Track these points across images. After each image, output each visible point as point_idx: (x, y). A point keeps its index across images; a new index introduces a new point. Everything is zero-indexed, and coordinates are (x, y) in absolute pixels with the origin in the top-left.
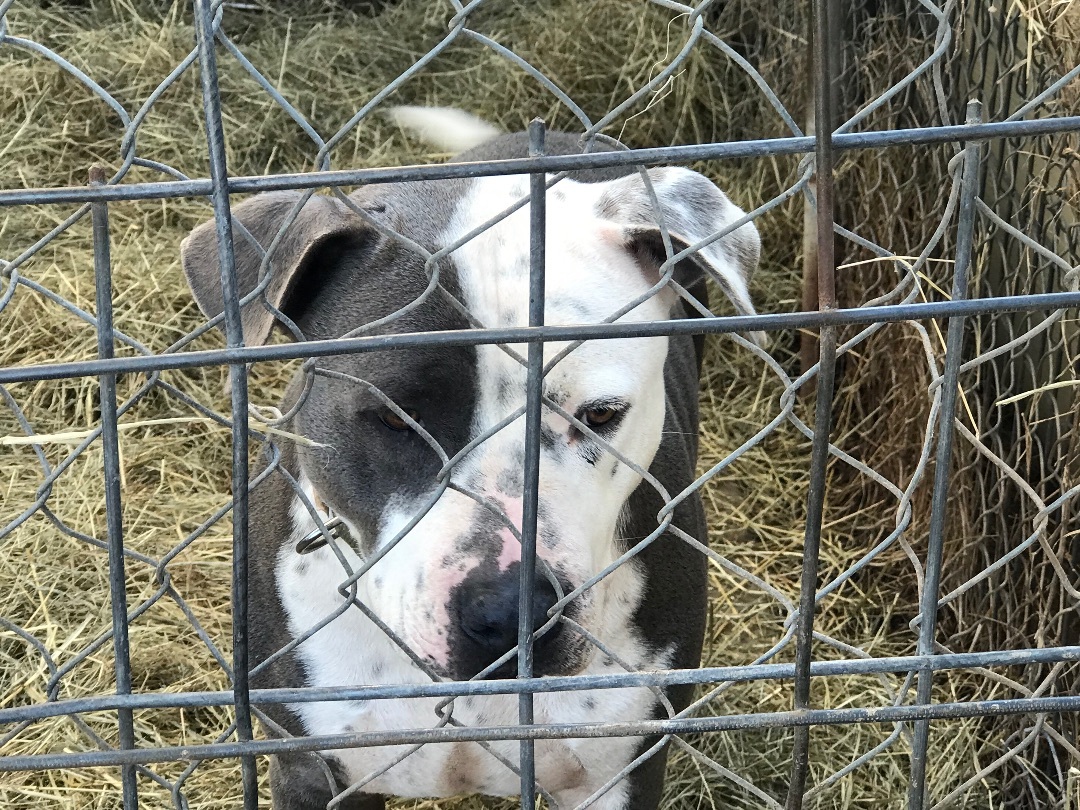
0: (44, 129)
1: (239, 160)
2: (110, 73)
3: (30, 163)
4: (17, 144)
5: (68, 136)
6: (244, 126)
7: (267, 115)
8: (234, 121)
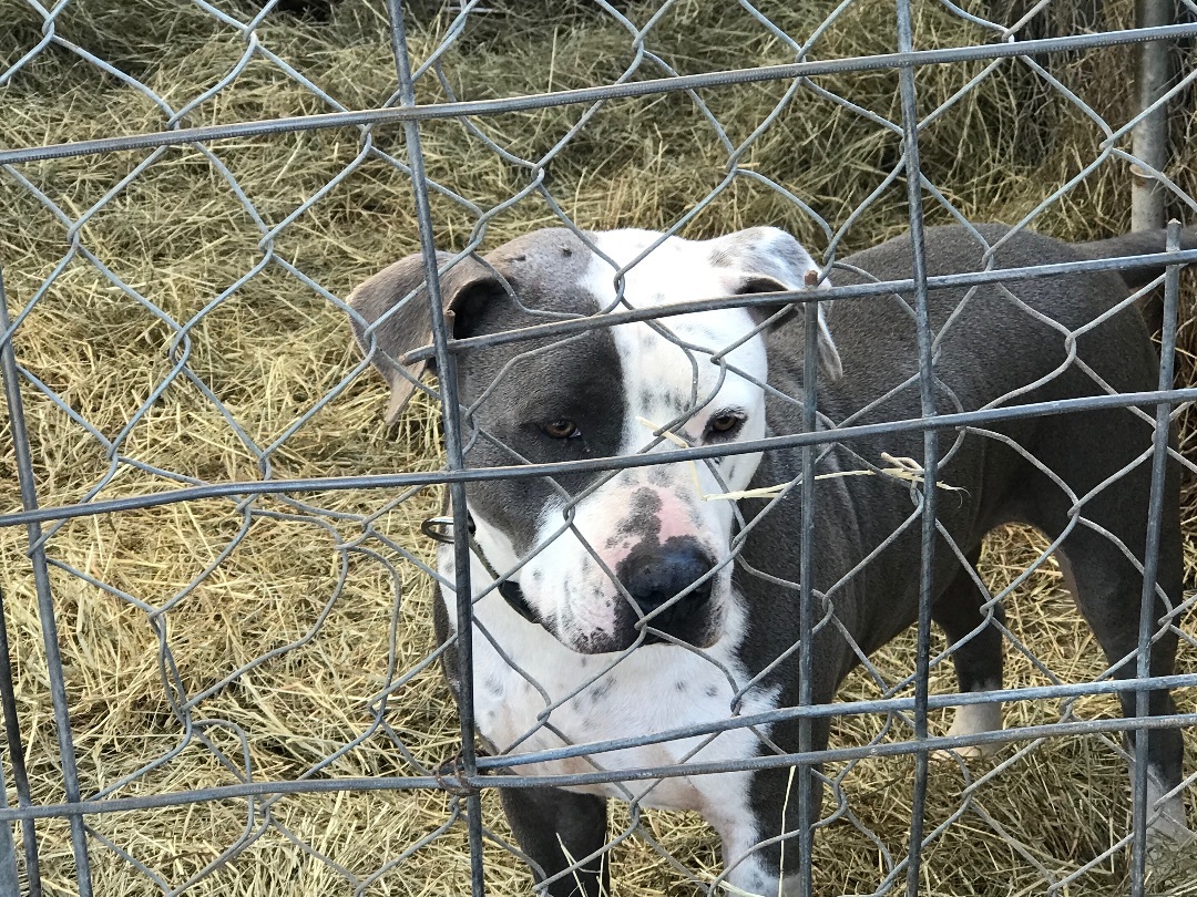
0: (316, 153)
1: (511, 176)
2: (375, 91)
4: (291, 169)
5: (340, 158)
6: (514, 141)
7: (538, 129)
8: (503, 135)
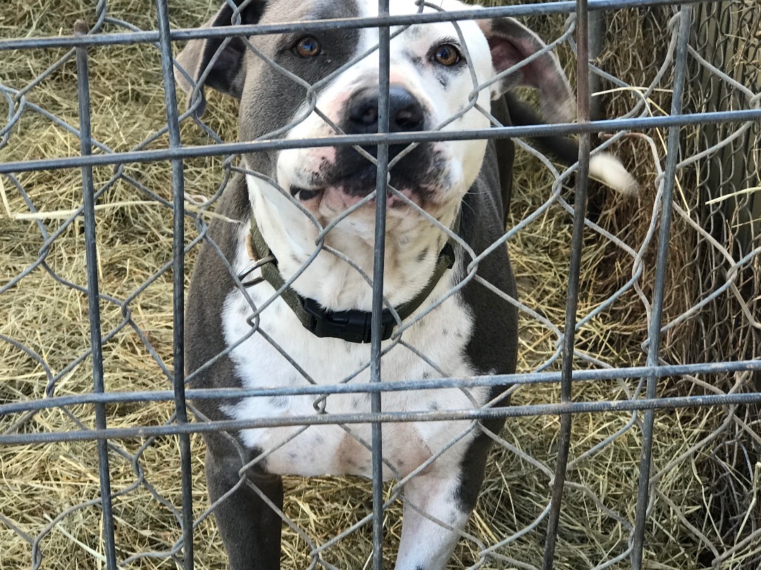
0: (45, 33)
3: (35, 57)
